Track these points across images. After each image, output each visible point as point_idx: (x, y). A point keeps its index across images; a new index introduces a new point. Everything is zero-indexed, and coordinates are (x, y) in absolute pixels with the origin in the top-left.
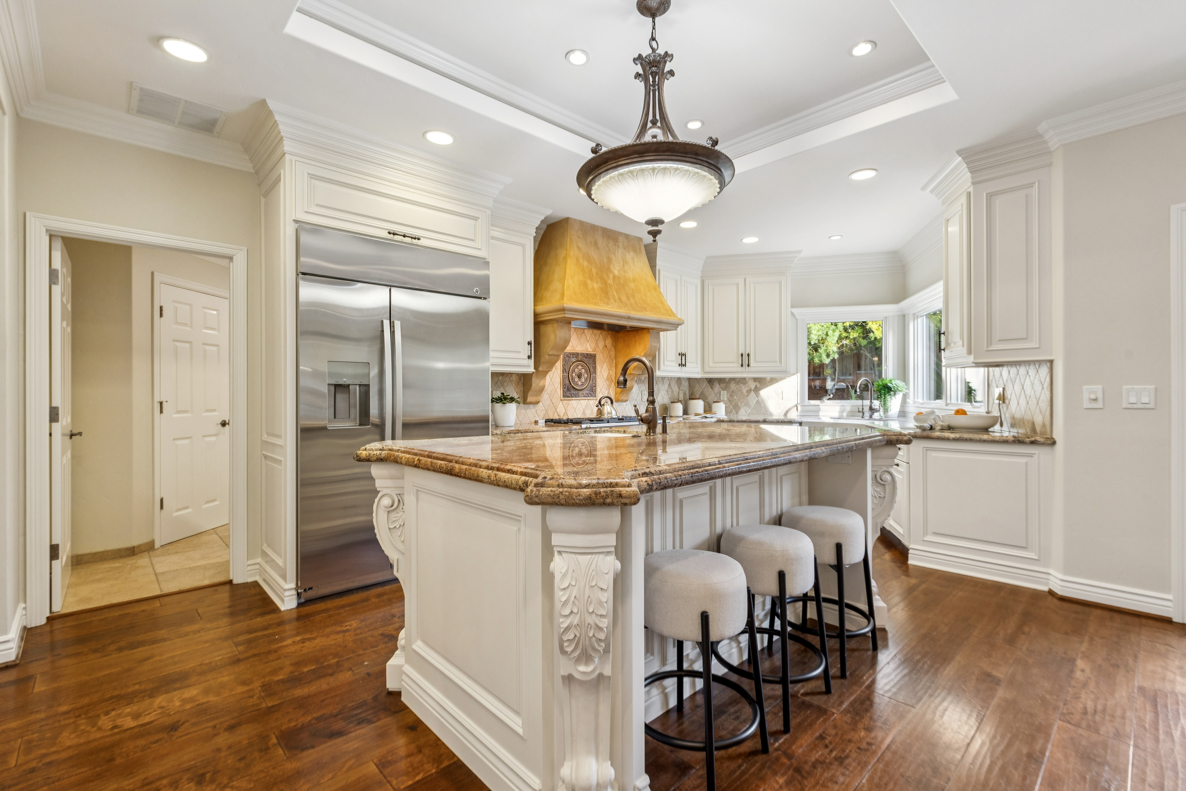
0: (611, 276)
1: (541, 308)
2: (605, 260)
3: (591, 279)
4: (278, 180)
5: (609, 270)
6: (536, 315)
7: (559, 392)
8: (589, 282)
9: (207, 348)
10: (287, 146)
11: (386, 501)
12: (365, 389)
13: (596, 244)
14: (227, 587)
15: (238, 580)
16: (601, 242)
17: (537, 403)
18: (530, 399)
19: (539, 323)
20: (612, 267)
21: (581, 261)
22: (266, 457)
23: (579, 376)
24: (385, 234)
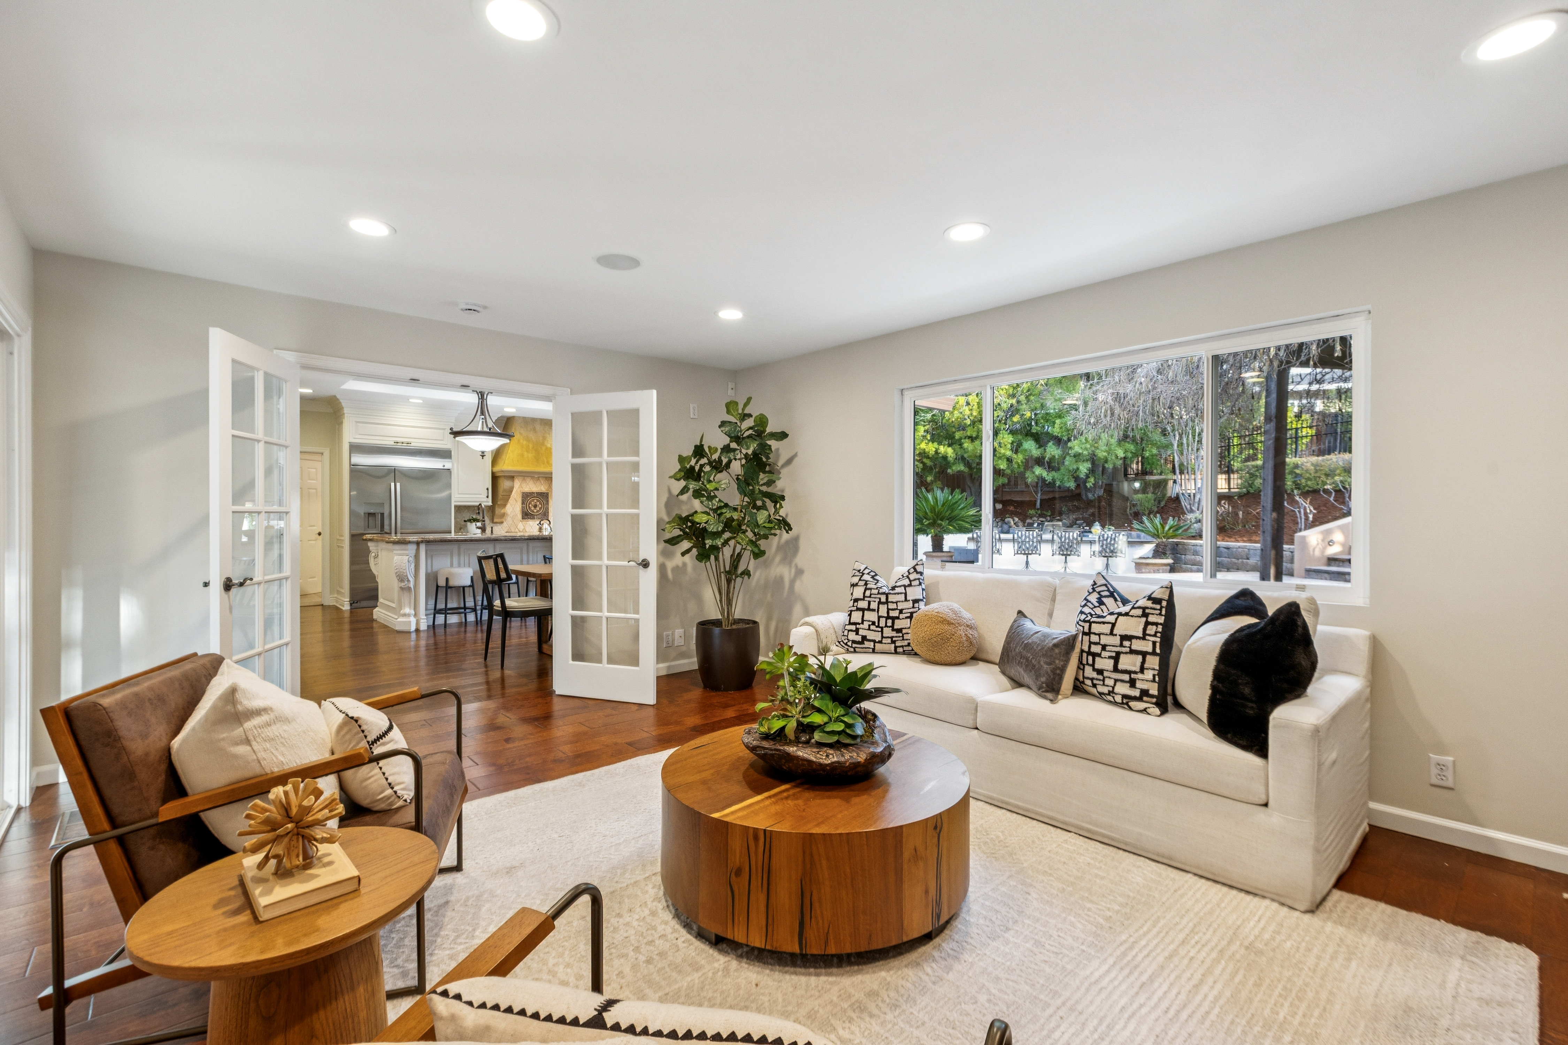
0: (544, 448)
1: (496, 469)
2: (541, 439)
3: (528, 451)
4: (342, 423)
5: (543, 444)
6: (493, 473)
7: (520, 516)
8: (525, 453)
9: (311, 490)
10: (346, 411)
11: (373, 554)
12: (382, 514)
13: (534, 430)
14: (321, 607)
15: (326, 604)
16: (538, 427)
17: (502, 523)
18: (495, 520)
19: (495, 478)
20: (546, 442)
21: (521, 441)
22: (338, 546)
23: (535, 506)
24: (392, 443)
